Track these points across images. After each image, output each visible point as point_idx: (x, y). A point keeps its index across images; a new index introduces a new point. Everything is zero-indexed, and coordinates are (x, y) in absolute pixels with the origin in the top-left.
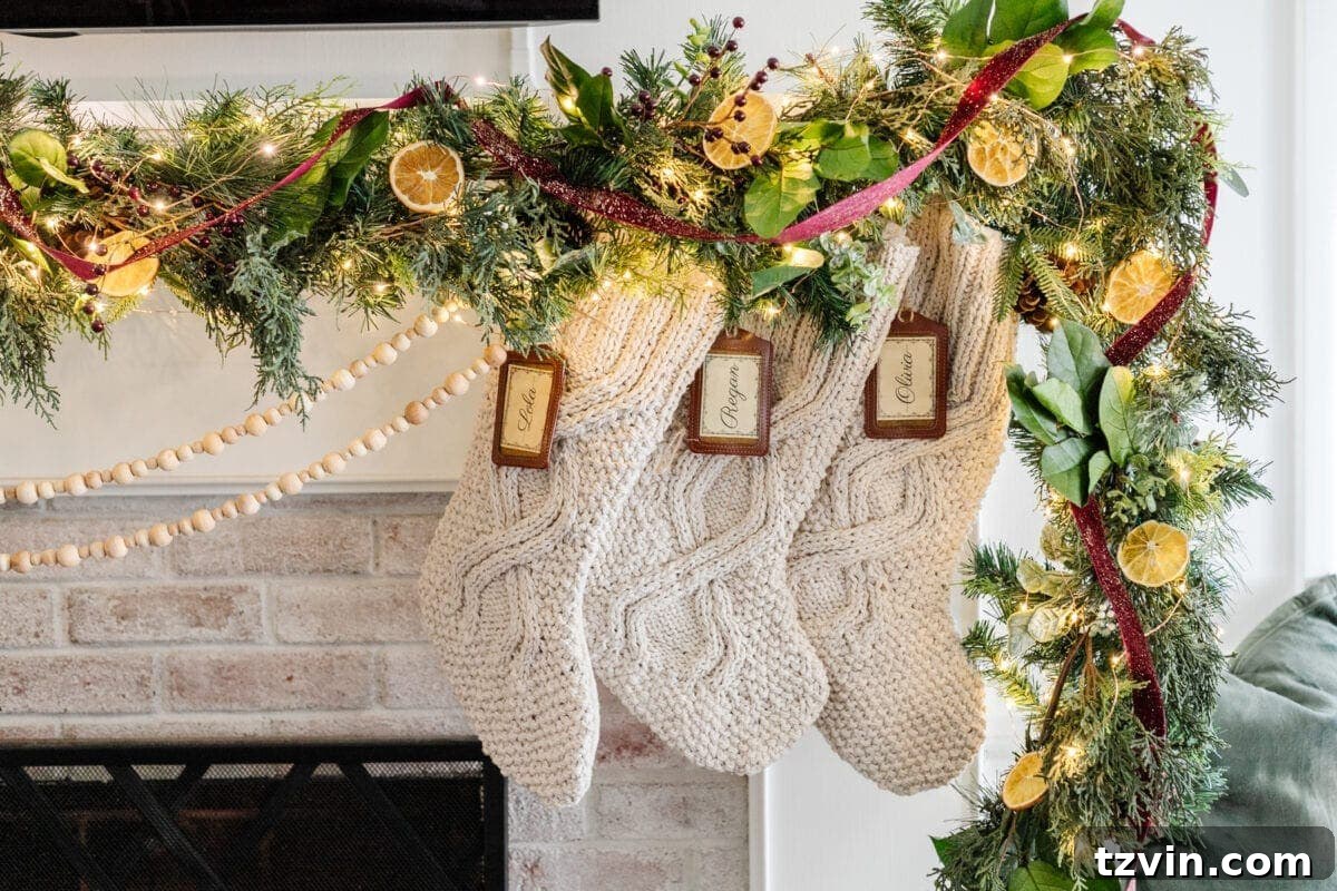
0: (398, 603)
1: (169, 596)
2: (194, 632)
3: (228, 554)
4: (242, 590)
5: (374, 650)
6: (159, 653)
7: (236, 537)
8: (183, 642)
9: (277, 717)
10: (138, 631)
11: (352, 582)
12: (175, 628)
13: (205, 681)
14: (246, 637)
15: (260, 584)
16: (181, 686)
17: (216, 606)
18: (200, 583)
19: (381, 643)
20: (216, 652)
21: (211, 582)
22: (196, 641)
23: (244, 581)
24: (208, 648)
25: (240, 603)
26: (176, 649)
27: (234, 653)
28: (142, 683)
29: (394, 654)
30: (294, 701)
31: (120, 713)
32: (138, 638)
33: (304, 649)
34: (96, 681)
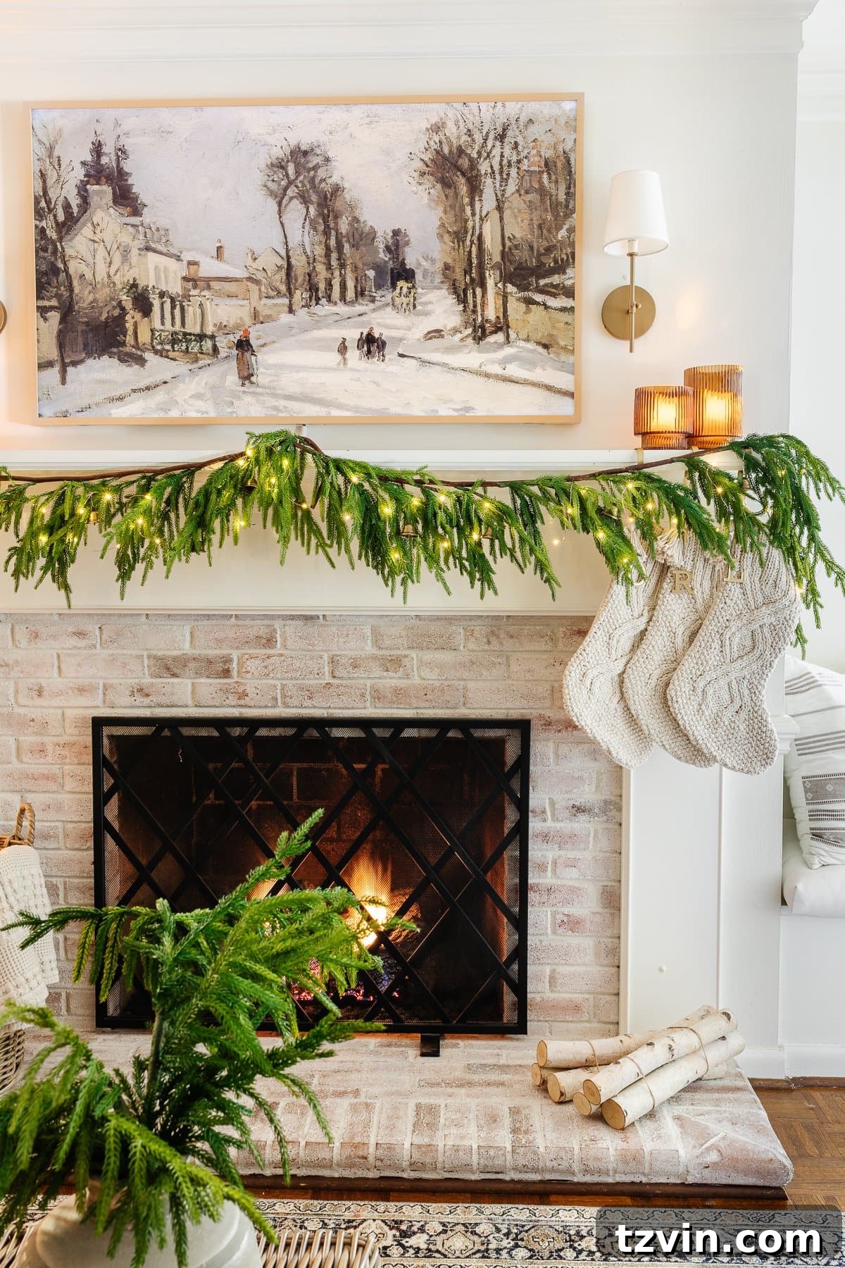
0: (473, 663)
1: (374, 658)
2: (385, 674)
3: (400, 641)
4: (406, 656)
5: (462, 683)
6: (369, 683)
7: (404, 634)
8: (380, 678)
9: (420, 711)
10: (360, 673)
11: (454, 653)
12: (377, 671)
13: (389, 695)
14: (407, 676)
15: (413, 654)
16: (378, 696)
17: (394, 663)
18: (388, 653)
19: (465, 680)
20: (394, 682)
21: (393, 652)
22: (386, 678)
23: (406, 652)
24: (392, 680)
25: (405, 661)
26: (376, 681)
27: (403, 683)
28: (363, 695)
29: (471, 685)
30: (427, 704)
31: (353, 708)
32: (362, 676)
33: (432, 682)
34: (343, 694)
